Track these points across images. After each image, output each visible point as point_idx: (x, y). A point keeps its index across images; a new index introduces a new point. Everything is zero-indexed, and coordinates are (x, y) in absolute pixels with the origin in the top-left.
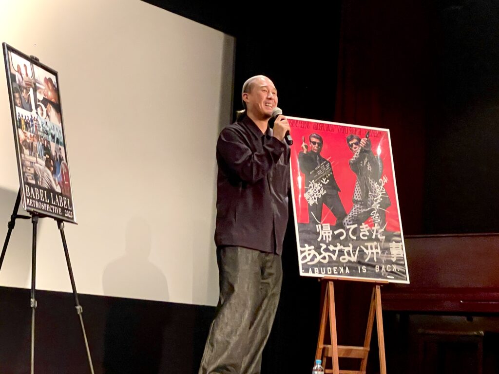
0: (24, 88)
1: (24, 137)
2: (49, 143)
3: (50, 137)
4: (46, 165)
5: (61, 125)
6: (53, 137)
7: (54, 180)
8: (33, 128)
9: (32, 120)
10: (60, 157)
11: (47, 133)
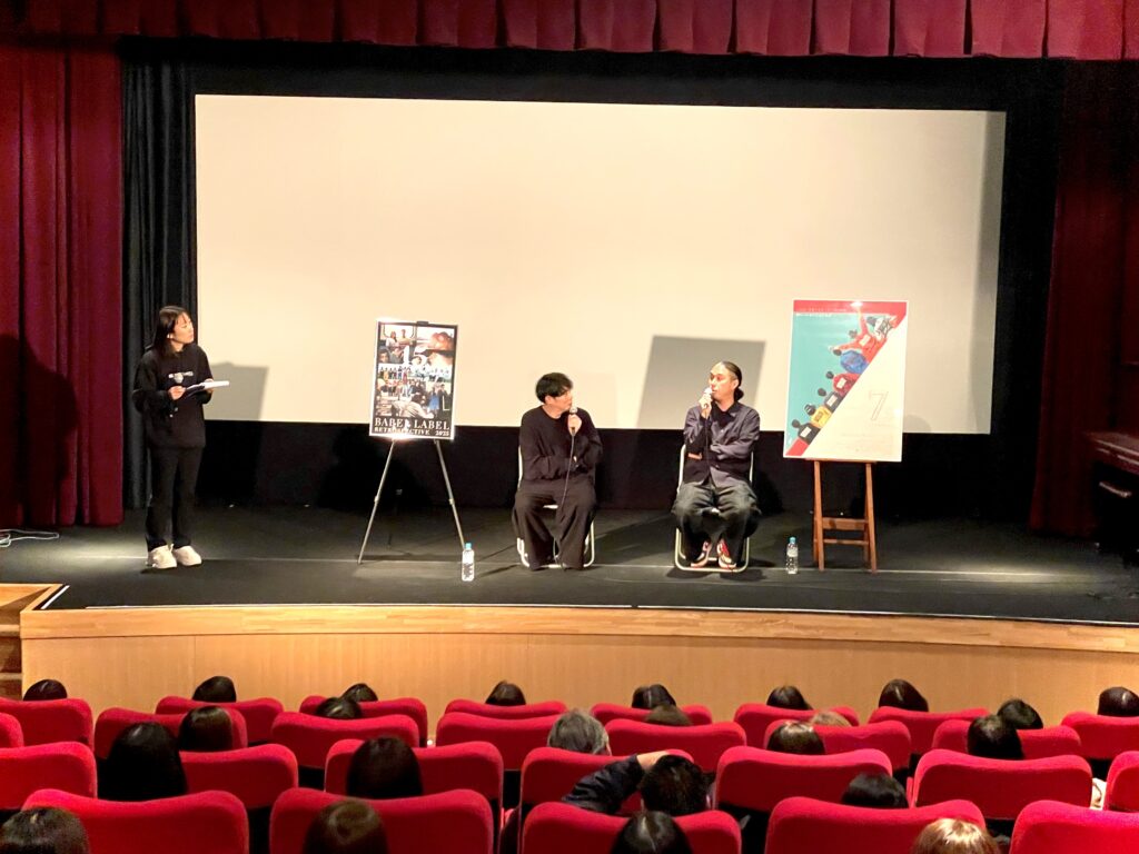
2: (424, 383)
3: (427, 379)
4: (413, 400)
5: (451, 366)
6: (432, 378)
7: (425, 411)
8: (400, 375)
9: (400, 370)
10: (440, 392)
11: (423, 376)
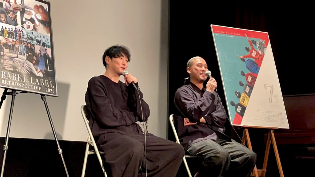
0: (11, 11)
1: (6, 41)
2: (33, 45)
3: (35, 42)
4: (27, 59)
5: (49, 35)
6: (39, 42)
7: (36, 69)
8: (16, 36)
9: (16, 31)
10: (45, 54)
11: (32, 39)
